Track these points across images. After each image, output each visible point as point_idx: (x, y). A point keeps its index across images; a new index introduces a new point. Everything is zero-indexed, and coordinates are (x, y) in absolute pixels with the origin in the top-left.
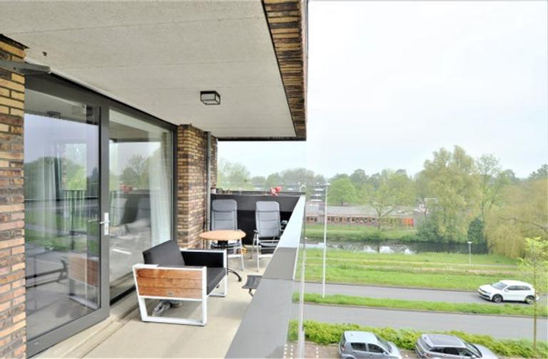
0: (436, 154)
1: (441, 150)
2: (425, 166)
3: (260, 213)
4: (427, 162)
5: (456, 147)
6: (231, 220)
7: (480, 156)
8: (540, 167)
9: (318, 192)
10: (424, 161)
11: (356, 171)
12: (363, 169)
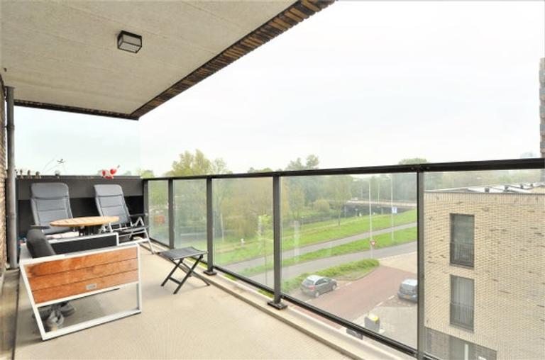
1: (186, 153)
2: (173, 167)
3: (101, 198)
4: (175, 163)
5: (197, 151)
6: (64, 209)
7: (214, 160)
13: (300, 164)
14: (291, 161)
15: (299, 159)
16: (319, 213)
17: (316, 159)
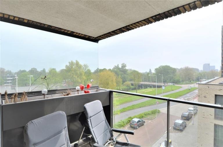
0: (69, 63)
1: (72, 61)
2: (66, 67)
4: (66, 66)
7: (83, 64)
8: (97, 69)
9: (9, 80)
10: (66, 65)
11: (32, 69)
12: (36, 68)
13: (119, 67)
14: (115, 66)
15: (118, 65)
16: (127, 88)
17: (125, 65)
